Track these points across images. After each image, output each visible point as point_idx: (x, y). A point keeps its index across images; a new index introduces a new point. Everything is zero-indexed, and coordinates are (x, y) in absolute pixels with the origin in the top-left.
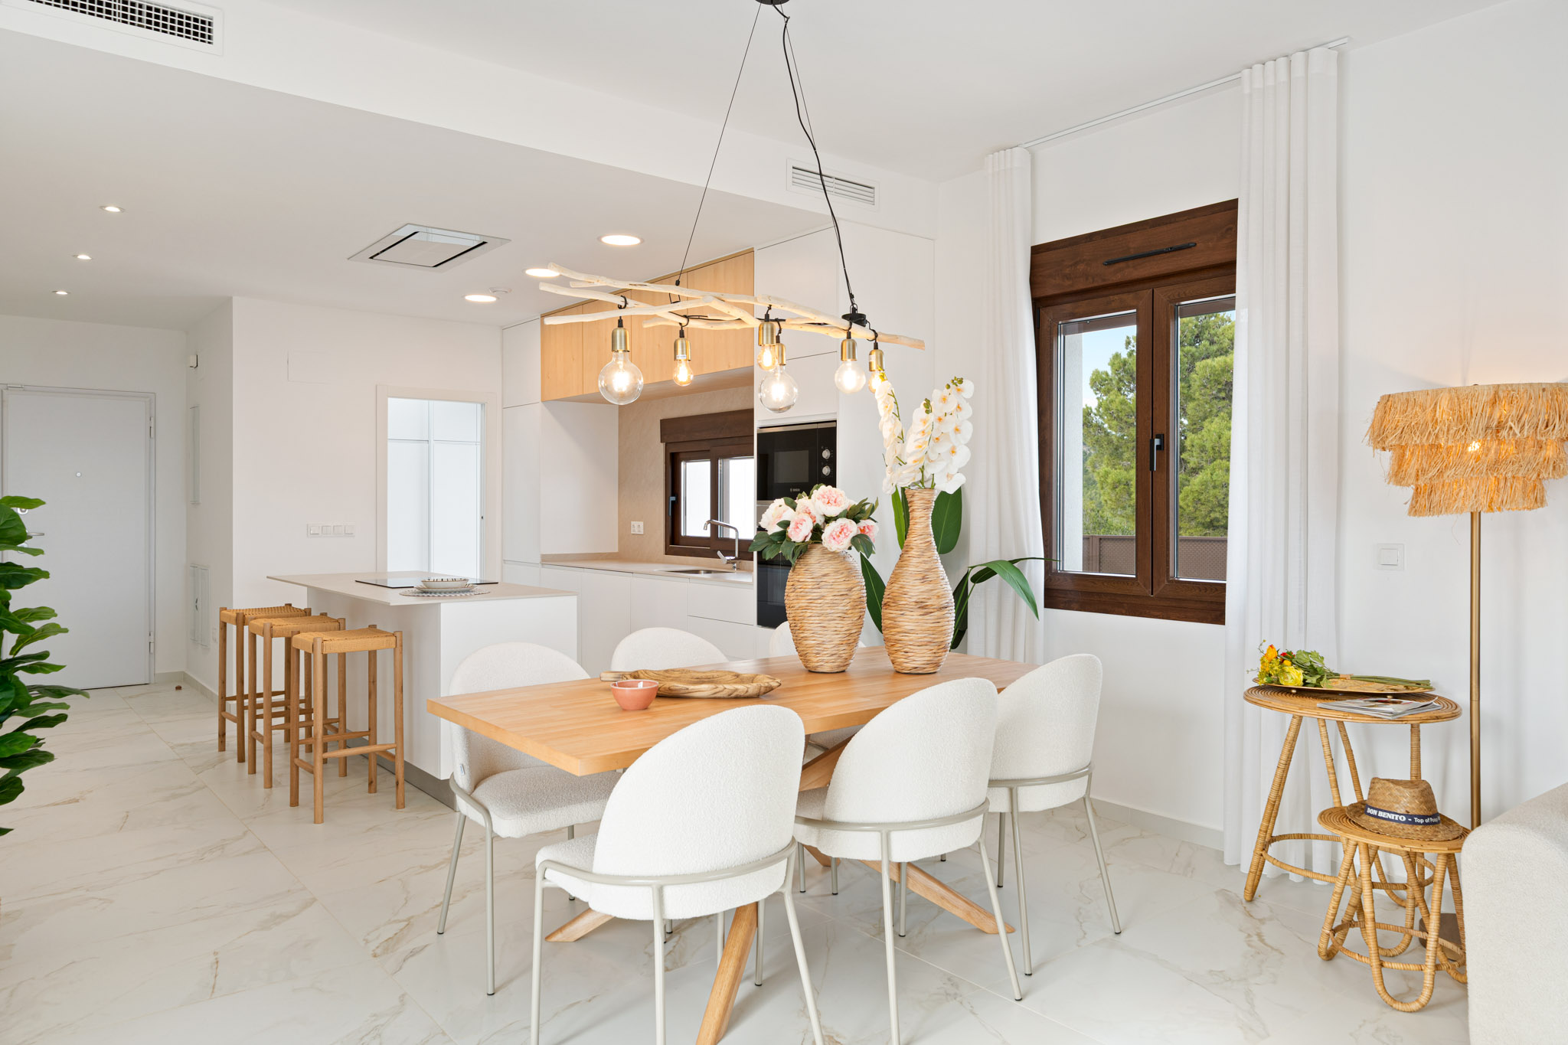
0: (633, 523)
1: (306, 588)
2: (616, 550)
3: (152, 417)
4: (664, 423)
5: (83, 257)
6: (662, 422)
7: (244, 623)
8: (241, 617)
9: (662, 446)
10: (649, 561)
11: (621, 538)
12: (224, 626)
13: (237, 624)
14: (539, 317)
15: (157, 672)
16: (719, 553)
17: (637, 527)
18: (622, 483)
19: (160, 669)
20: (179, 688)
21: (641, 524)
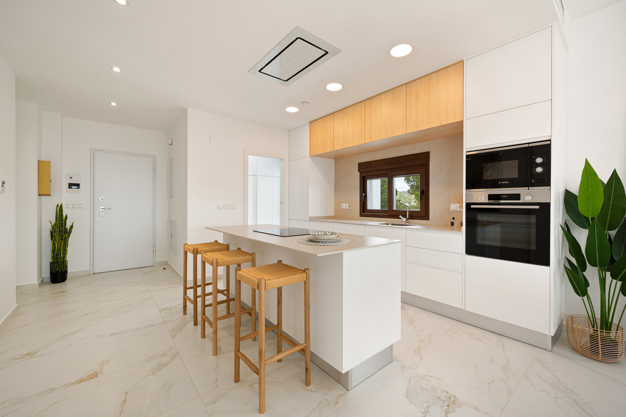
0: (342, 204)
1: (223, 233)
2: (333, 215)
3: (154, 164)
4: (360, 165)
5: (116, 69)
6: (359, 164)
7: (197, 253)
8: (196, 250)
9: (359, 173)
10: (351, 219)
11: (335, 211)
12: (186, 253)
13: (193, 253)
14: (309, 123)
15: (156, 261)
16: (400, 216)
17: (345, 206)
18: (336, 189)
19: (158, 260)
20: (164, 269)
21: (347, 205)
